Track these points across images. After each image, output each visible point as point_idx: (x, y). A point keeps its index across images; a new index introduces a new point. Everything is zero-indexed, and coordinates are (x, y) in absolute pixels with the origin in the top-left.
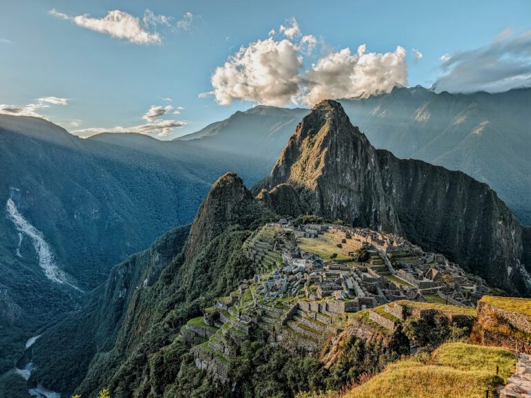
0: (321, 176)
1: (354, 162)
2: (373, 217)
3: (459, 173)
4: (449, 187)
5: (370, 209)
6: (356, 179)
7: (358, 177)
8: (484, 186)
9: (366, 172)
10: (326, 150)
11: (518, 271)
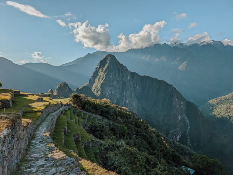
0: (103, 83)
1: (118, 77)
2: (124, 97)
3: (163, 81)
4: (159, 86)
5: (124, 94)
6: (118, 84)
7: (119, 83)
8: (171, 86)
9: (123, 81)
10: (106, 73)
11: (184, 117)
